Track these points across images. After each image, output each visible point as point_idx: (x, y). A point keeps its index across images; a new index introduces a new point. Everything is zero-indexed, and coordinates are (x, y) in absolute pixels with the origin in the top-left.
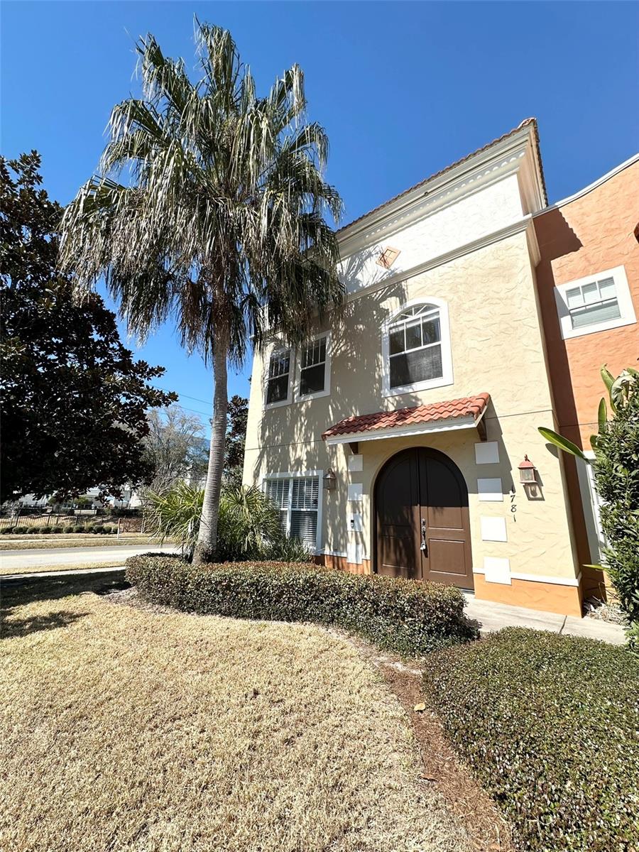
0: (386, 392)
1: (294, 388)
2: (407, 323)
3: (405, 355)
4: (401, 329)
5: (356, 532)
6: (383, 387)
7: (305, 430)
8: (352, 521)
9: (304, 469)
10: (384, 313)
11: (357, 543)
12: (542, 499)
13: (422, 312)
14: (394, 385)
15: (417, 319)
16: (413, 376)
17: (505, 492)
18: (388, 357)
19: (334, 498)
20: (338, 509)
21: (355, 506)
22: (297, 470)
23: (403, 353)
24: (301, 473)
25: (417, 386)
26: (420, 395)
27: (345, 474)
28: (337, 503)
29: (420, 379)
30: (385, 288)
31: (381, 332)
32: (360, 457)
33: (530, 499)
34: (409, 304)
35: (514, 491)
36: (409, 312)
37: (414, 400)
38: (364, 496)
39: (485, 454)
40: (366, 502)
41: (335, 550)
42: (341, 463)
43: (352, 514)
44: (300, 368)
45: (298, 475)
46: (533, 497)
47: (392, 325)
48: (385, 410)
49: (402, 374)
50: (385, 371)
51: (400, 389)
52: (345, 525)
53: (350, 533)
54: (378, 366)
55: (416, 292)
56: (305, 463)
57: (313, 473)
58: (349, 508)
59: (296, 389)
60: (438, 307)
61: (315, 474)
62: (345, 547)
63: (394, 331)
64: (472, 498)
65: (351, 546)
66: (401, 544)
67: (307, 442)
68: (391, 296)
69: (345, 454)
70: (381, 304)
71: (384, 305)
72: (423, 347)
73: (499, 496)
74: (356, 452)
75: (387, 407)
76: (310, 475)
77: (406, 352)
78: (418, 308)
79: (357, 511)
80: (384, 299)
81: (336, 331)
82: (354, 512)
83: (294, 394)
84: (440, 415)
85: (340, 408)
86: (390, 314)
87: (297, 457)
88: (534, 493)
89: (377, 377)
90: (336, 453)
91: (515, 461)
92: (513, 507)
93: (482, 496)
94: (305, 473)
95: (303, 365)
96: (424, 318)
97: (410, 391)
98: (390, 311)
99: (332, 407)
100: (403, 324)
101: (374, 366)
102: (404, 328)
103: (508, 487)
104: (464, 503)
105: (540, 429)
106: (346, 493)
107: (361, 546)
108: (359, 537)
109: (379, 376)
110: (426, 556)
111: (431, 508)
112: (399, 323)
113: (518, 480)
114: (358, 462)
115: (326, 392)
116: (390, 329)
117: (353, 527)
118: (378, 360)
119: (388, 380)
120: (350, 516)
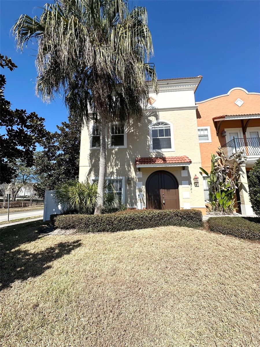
0: (151, 150)
1: (108, 142)
2: (159, 127)
3: (159, 138)
4: (156, 129)
5: (140, 199)
6: (150, 148)
7: (115, 160)
8: (139, 195)
9: (115, 176)
10: (150, 122)
11: (141, 203)
12: (198, 186)
13: (164, 125)
14: (154, 148)
15: (163, 127)
16: (162, 146)
17: (189, 185)
18: (152, 138)
19: (130, 187)
20: (132, 191)
21: (140, 191)
22: (112, 176)
23: (158, 138)
24: (114, 178)
25: (163, 150)
26: (164, 153)
27: (135, 178)
28: (132, 189)
29: (164, 148)
30: (150, 112)
31: (149, 128)
33: (195, 187)
34: (160, 121)
35: (191, 184)
36: (159, 124)
37: (162, 155)
38: (143, 186)
39: (184, 174)
40: (144, 188)
41: (132, 206)
42: (133, 174)
43: (139, 193)
44: (111, 134)
45: (112, 178)
47: (153, 127)
48: (151, 157)
49: (157, 145)
50: (150, 142)
51: (157, 150)
52: (136, 197)
53: (138, 200)
54: (148, 140)
55: (163, 117)
56: (116, 174)
57: (120, 178)
58: (137, 191)
59: (109, 143)
60: (169, 125)
61: (121, 178)
62: (136, 204)
63: (154, 129)
64: (180, 186)
65: (139, 204)
66: (156, 201)
67: (116, 165)
68: (153, 116)
69: (135, 171)
70: (148, 118)
71: (149, 118)
72: (165, 137)
73: (188, 186)
74: (139, 171)
75: (152, 156)
76: (119, 178)
78: (162, 123)
80: (150, 116)
81: (129, 123)
83: (108, 145)
85: (132, 153)
86: (152, 123)
87: (111, 171)
88: (196, 185)
89: (148, 144)
90: (130, 170)
91: (192, 177)
92: (191, 189)
93: (183, 186)
94: (116, 177)
95: (113, 133)
96: (165, 127)
97: (161, 151)
98: (152, 121)
99: (128, 152)
100: (157, 127)
101: (146, 140)
102: (158, 129)
103: (190, 183)
104: (177, 187)
105: (200, 168)
106: (135, 185)
108: (142, 200)
109: (149, 144)
110: (164, 205)
111: (166, 190)
112: (156, 126)
113: (193, 182)
114: (140, 174)
115: (125, 146)
116: (152, 128)
117: (139, 197)
118: (148, 138)
119: (152, 146)
120: (137, 193)
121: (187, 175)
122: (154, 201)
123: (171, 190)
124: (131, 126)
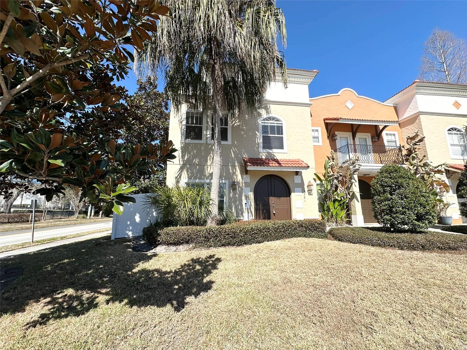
0: (261, 150)
1: (207, 135)
2: (270, 123)
4: (266, 124)
5: (247, 208)
6: (260, 147)
8: (246, 204)
10: (260, 115)
11: (248, 213)
12: (312, 195)
14: (264, 148)
15: (275, 123)
16: (273, 146)
18: (262, 135)
19: (235, 194)
20: (238, 199)
21: (247, 197)
23: (268, 135)
25: (275, 151)
26: (275, 154)
27: (241, 183)
28: (237, 195)
29: (275, 148)
31: (258, 123)
32: (249, 176)
33: (309, 195)
34: (270, 115)
35: (305, 192)
36: (270, 119)
37: (273, 156)
38: (251, 193)
39: (297, 179)
40: (251, 195)
41: (237, 217)
42: (239, 177)
44: (211, 125)
46: (310, 194)
47: (263, 121)
48: (260, 157)
49: (267, 143)
50: (260, 140)
51: (268, 150)
52: (242, 205)
53: (244, 209)
54: (257, 137)
55: (275, 111)
57: (222, 181)
58: (243, 198)
60: (282, 121)
61: (224, 182)
62: (242, 214)
63: (264, 124)
64: (293, 195)
65: (245, 214)
66: (265, 211)
68: (262, 108)
69: (241, 174)
71: (259, 111)
72: (276, 135)
73: (301, 194)
74: (247, 174)
75: (262, 157)
77: (270, 135)
78: (273, 119)
79: (248, 199)
80: (259, 108)
82: (246, 200)
83: (207, 138)
85: (237, 152)
86: (262, 116)
87: (211, 172)
88: (310, 193)
90: (235, 172)
91: (306, 183)
92: (305, 197)
93: (296, 194)
96: (277, 123)
97: (272, 152)
98: (262, 114)
99: (233, 150)
100: (268, 123)
101: (255, 136)
102: (268, 125)
103: (303, 191)
104: (289, 196)
105: (314, 174)
106: (241, 192)
107: (250, 213)
108: (249, 210)
109: (258, 142)
110: (274, 215)
111: (276, 198)
112: (266, 122)
113: (306, 189)
114: (247, 178)
115: (229, 142)
116: (262, 123)
117: (246, 206)
118: (257, 134)
119: (261, 145)
120: (244, 202)
121: (300, 182)
122: (263, 211)
123: (282, 198)
124: (236, 118)
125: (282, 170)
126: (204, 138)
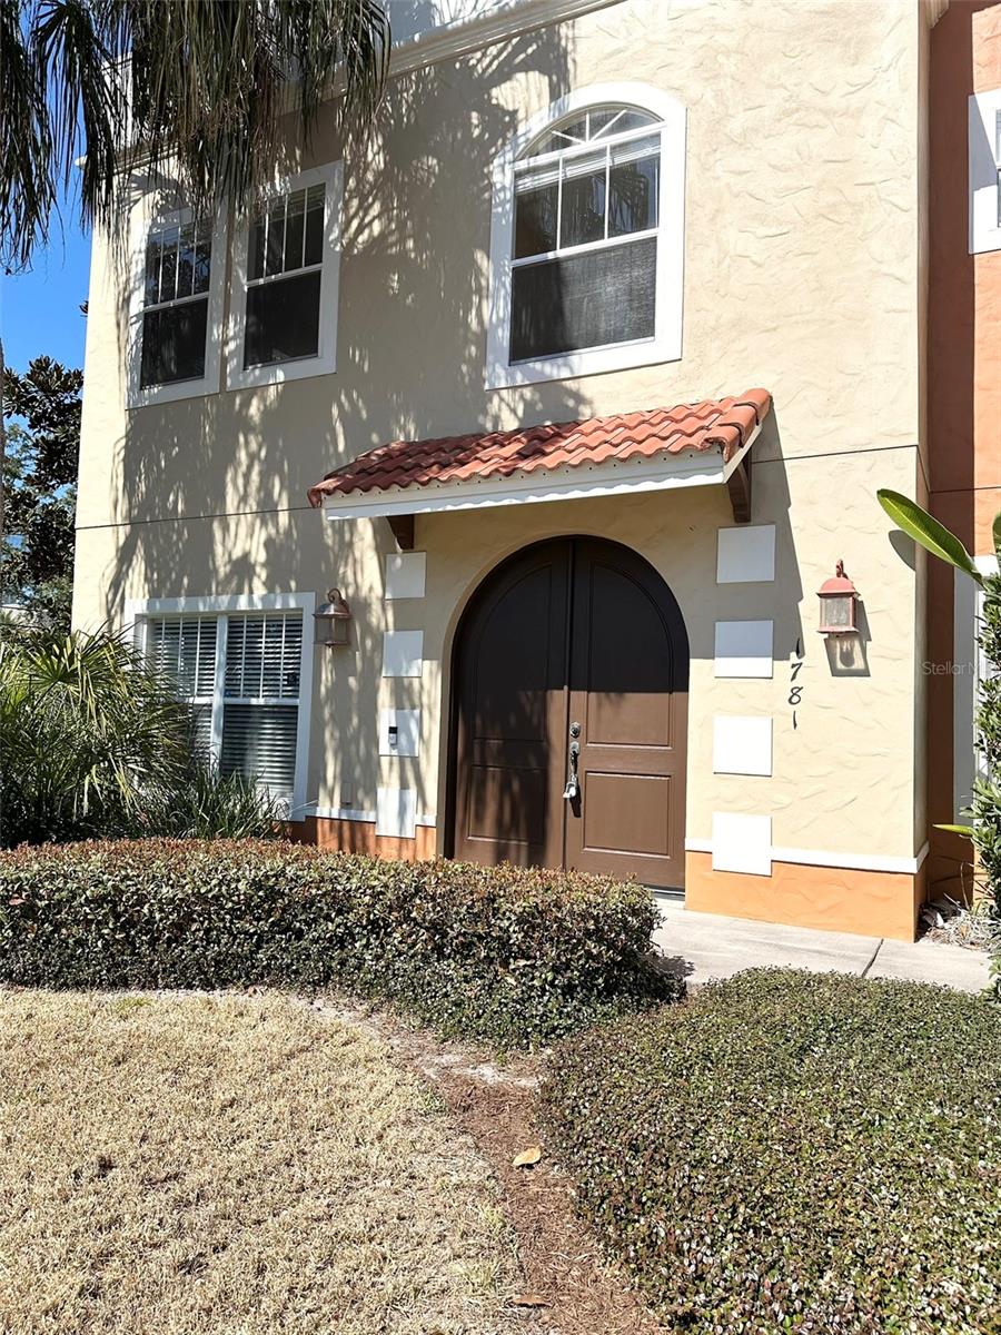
0: (499, 373)
1: (225, 343)
2: (567, 162)
3: (557, 262)
4: (546, 178)
5: (402, 759)
6: (490, 358)
7: (261, 474)
8: (393, 730)
9: (259, 589)
10: (502, 123)
11: (404, 786)
12: (865, 673)
13: (612, 131)
14: (521, 351)
15: (597, 151)
16: (577, 327)
17: (779, 655)
18: (508, 265)
19: (344, 670)
20: (355, 700)
21: (402, 691)
22: (239, 591)
23: (551, 255)
24: (251, 601)
25: (585, 360)
26: (588, 388)
27: (376, 607)
28: (352, 681)
29: (594, 340)
30: (508, 39)
31: (491, 185)
32: (418, 559)
33: (835, 673)
34: (576, 100)
35: (799, 651)
36: (572, 127)
37: (571, 403)
38: (427, 663)
39: (740, 558)
40: (429, 679)
41: (345, 805)
42: (366, 574)
43: (393, 711)
44: (244, 281)
45: (243, 603)
46: (844, 666)
47: (522, 165)
48: (489, 426)
49: (542, 317)
50: (494, 310)
51: (538, 366)
52: (374, 740)
53: (385, 762)
54: (479, 291)
56: (263, 574)
57: (285, 602)
58: (384, 696)
59: (232, 346)
60: (658, 119)
61: (292, 604)
62: (372, 792)
63: (528, 183)
64: (697, 667)
65: (388, 793)
66: (516, 786)
67: (267, 511)
68: (526, 67)
69: (376, 548)
70: (495, 92)
71: (503, 95)
72: (606, 242)
73: (763, 665)
74: (408, 544)
75: (497, 419)
76: (278, 606)
77: (561, 253)
78: (601, 117)
79: (407, 704)
80: (504, 74)
81: (358, 165)
82: (399, 706)
83: (224, 361)
84: (636, 447)
85: (364, 415)
86: (521, 129)
87: (237, 553)
88: (847, 658)
89: (474, 325)
90: (351, 544)
91: (814, 576)
92: (796, 691)
93: (723, 665)
94: (263, 599)
95: (255, 272)
96: (617, 149)
97: (565, 373)
98: (521, 115)
99: (341, 406)
100: (554, 166)
101: (466, 288)
102: (558, 176)
103: (788, 644)
104: (677, 681)
105: (883, 493)
106: (377, 661)
107: (412, 793)
108: (409, 765)
109: (480, 322)
110: (577, 814)
111: (593, 695)
112: (544, 159)
113: (814, 626)
114: (412, 570)
115: (325, 361)
116: (518, 175)
117: (393, 746)
118: (479, 272)
119: (503, 335)
120: (386, 717)
121: (765, 571)
123: (635, 700)
124: (370, 193)
125: (532, 499)
126: (211, 363)
